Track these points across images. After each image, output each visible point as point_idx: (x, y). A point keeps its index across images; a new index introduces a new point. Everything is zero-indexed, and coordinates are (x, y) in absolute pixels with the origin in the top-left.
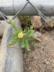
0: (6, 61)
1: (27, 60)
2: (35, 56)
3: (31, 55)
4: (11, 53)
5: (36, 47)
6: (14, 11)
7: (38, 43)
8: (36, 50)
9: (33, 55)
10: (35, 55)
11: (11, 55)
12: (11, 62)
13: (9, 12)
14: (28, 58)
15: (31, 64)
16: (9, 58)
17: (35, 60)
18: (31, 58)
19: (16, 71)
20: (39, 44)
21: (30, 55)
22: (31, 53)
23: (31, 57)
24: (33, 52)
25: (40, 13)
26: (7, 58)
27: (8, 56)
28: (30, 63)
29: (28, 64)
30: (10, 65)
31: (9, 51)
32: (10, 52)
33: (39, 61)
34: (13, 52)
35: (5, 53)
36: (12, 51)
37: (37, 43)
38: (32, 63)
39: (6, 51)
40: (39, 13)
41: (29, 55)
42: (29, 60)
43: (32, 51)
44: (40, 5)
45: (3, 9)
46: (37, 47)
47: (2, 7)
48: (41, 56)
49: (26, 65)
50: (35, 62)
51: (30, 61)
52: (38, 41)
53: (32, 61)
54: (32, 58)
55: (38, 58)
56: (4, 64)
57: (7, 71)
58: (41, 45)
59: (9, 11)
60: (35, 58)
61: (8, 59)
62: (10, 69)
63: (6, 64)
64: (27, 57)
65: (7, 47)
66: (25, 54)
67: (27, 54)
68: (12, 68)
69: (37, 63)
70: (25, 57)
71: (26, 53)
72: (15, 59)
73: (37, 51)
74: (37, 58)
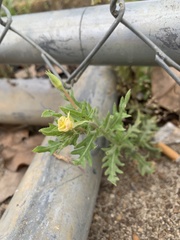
0: (36, 196)
1: (112, 216)
2: (146, 209)
3: (132, 203)
4: (56, 178)
5: (157, 179)
6: (82, 50)
7: (169, 164)
8: (153, 188)
9: (139, 203)
10: (144, 203)
11: (54, 182)
12: (47, 203)
13: (68, 54)
14: (119, 209)
15: (125, 232)
16: (45, 191)
17: (140, 223)
18: (127, 211)
19: (55, 237)
20: (169, 168)
21: (127, 201)
22: (134, 196)
23: (130, 207)
24: (142, 192)
25: (160, 57)
26: (41, 188)
27: (44, 185)
28: (120, 227)
29: (113, 231)
30: (41, 213)
31: (53, 169)
32: (53, 174)
33: (153, 230)
34: (62, 177)
35: (39, 174)
36: (61, 173)
37: (164, 165)
38: (129, 229)
39: (43, 169)
40: (157, 56)
41: (124, 202)
42: (119, 218)
43: (139, 190)
44: (165, 29)
45: (52, 46)
46: (160, 178)
47: (50, 39)
48: (166, 212)
49: (104, 231)
50: (141, 230)
51: (122, 221)
52: (170, 159)
53: (128, 224)
54: (134, 212)
55: (155, 217)
56: (27, 204)
57: (29, 227)
58: (175, 174)
59: (68, 52)
60: (144, 215)
61: (41, 192)
62: (39, 223)
63: (32, 205)
64: (117, 204)
65: (51, 159)
66: (111, 193)
67: (117, 193)
68: (44, 221)
69: (146, 233)
70: (110, 204)
71: (114, 191)
72: (62, 197)
73: (157, 191)
74: (150, 216)
